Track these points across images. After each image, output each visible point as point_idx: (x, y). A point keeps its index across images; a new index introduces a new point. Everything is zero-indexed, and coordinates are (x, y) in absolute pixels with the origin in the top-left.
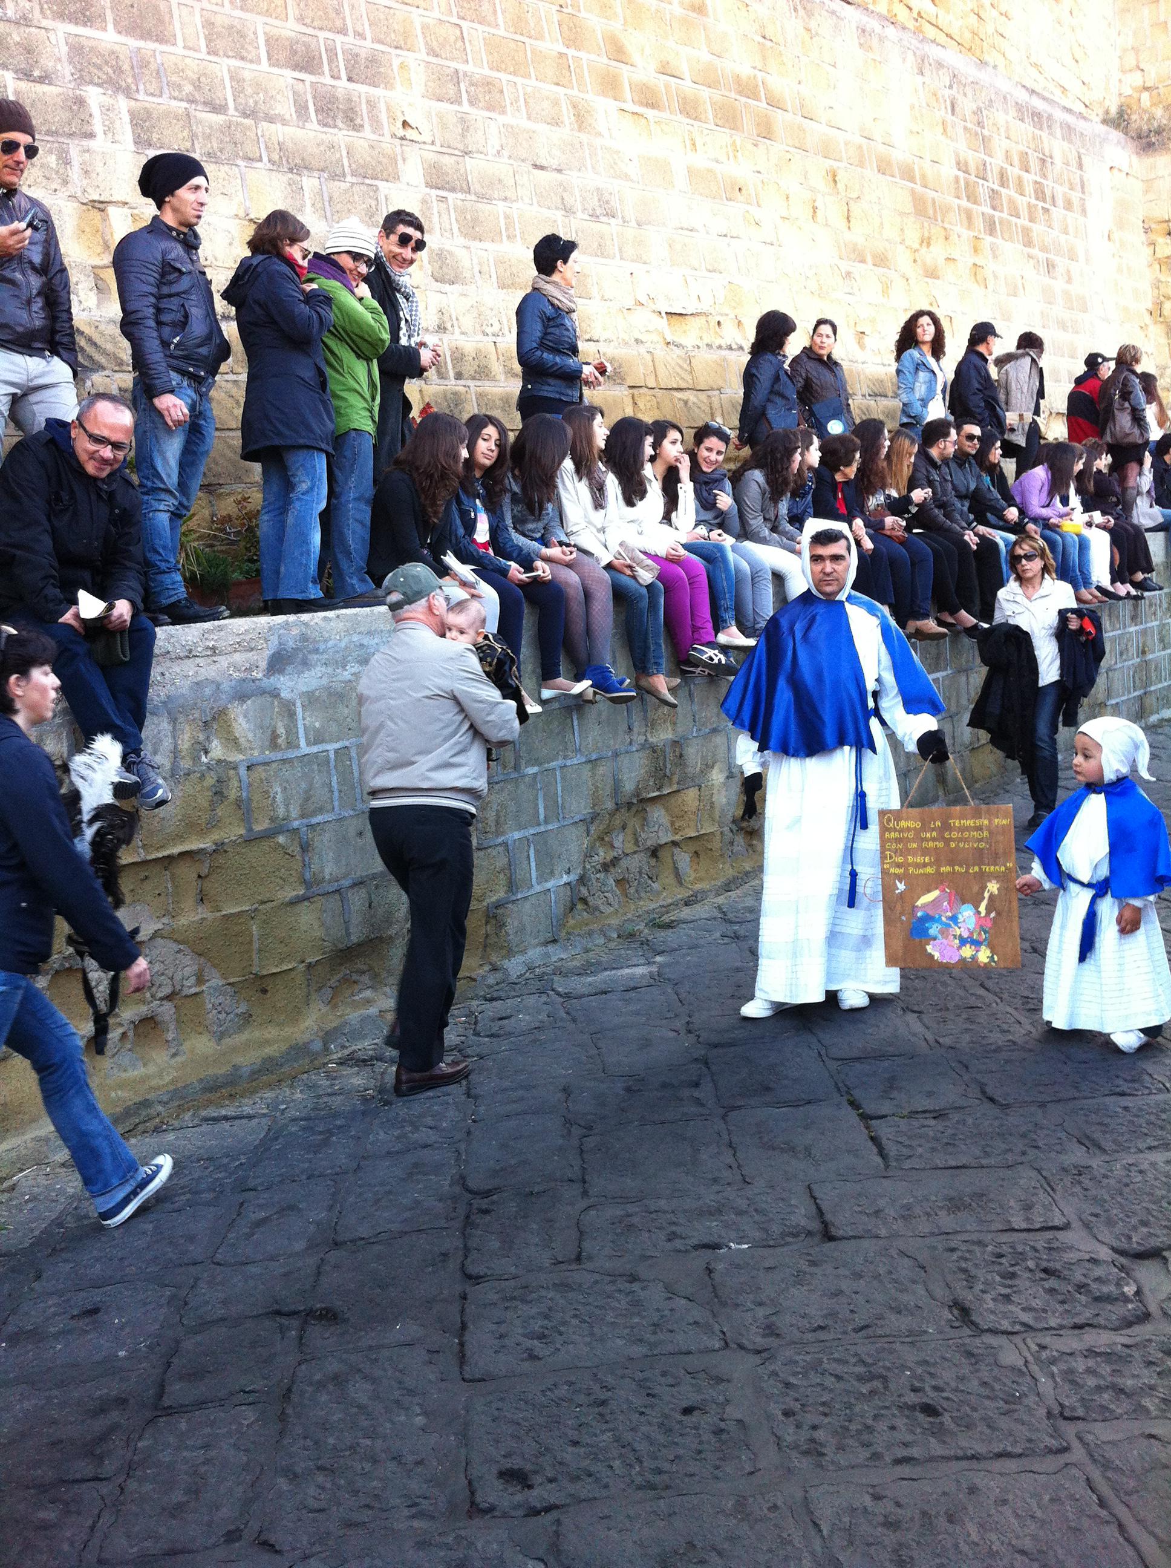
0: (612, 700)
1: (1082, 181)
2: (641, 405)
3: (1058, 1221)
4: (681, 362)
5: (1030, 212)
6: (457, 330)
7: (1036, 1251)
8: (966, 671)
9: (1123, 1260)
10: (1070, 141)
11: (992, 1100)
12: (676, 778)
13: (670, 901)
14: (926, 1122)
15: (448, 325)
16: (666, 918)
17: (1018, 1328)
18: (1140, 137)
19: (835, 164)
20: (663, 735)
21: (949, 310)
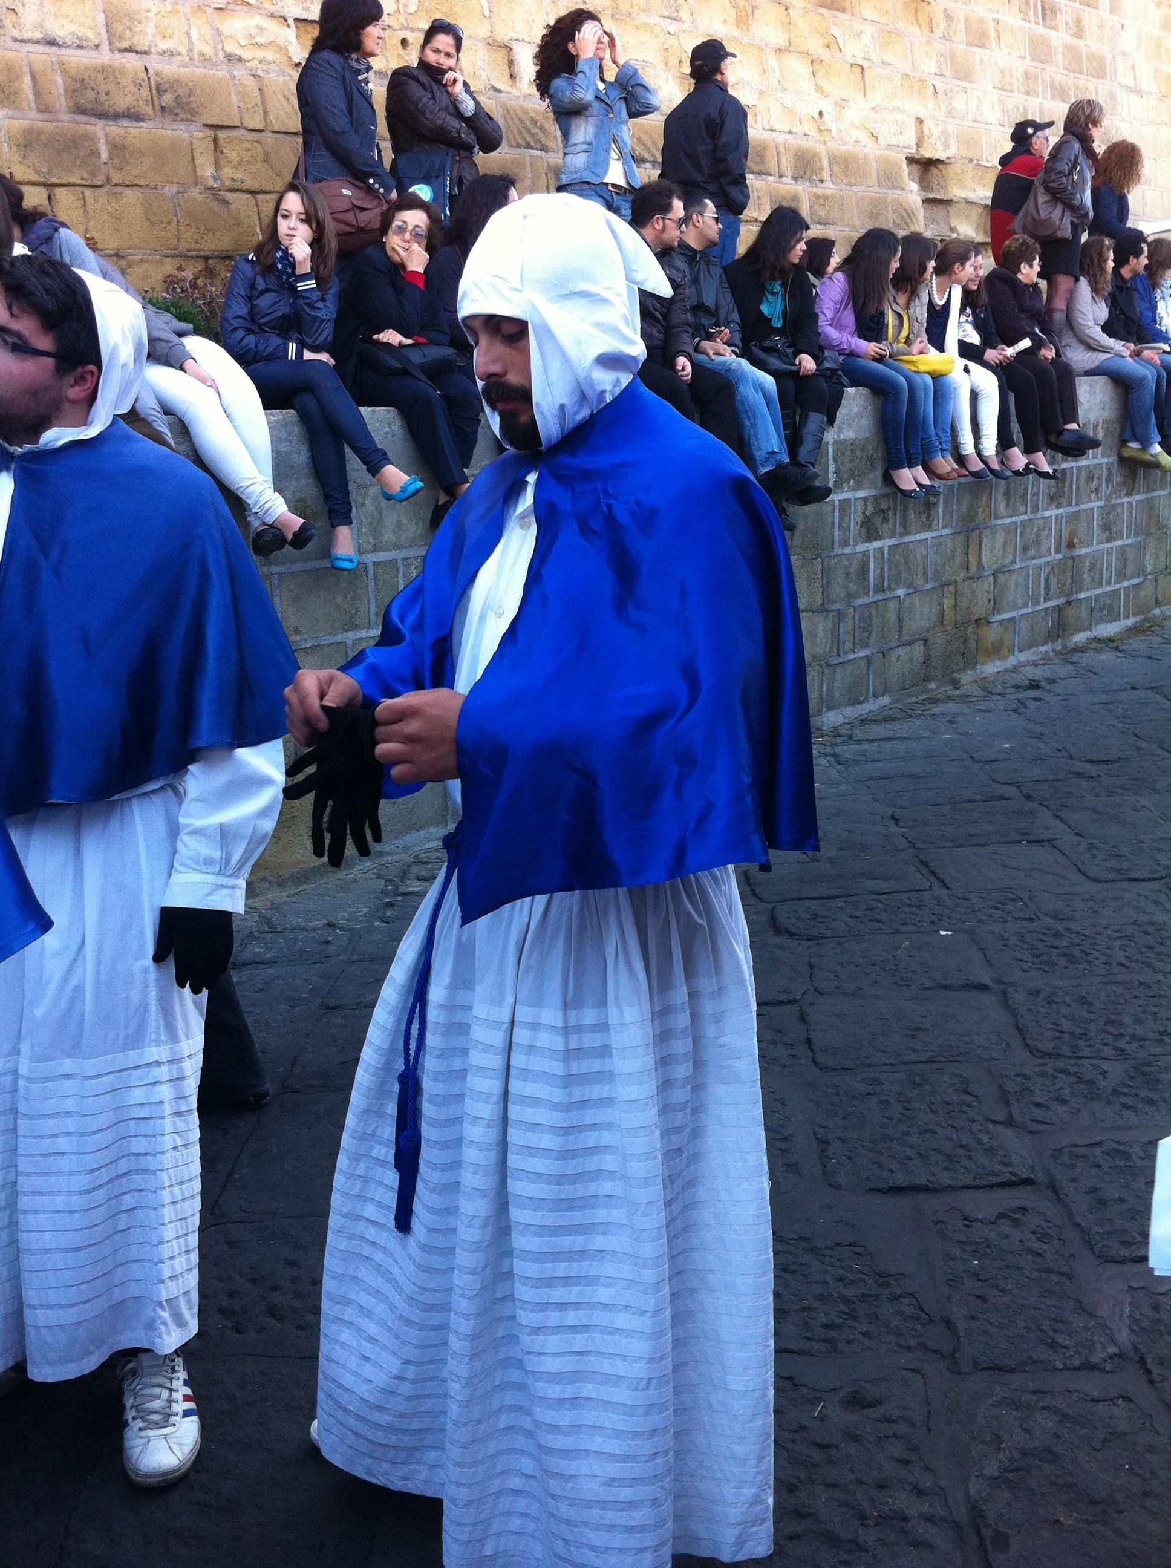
21: (860, 55)
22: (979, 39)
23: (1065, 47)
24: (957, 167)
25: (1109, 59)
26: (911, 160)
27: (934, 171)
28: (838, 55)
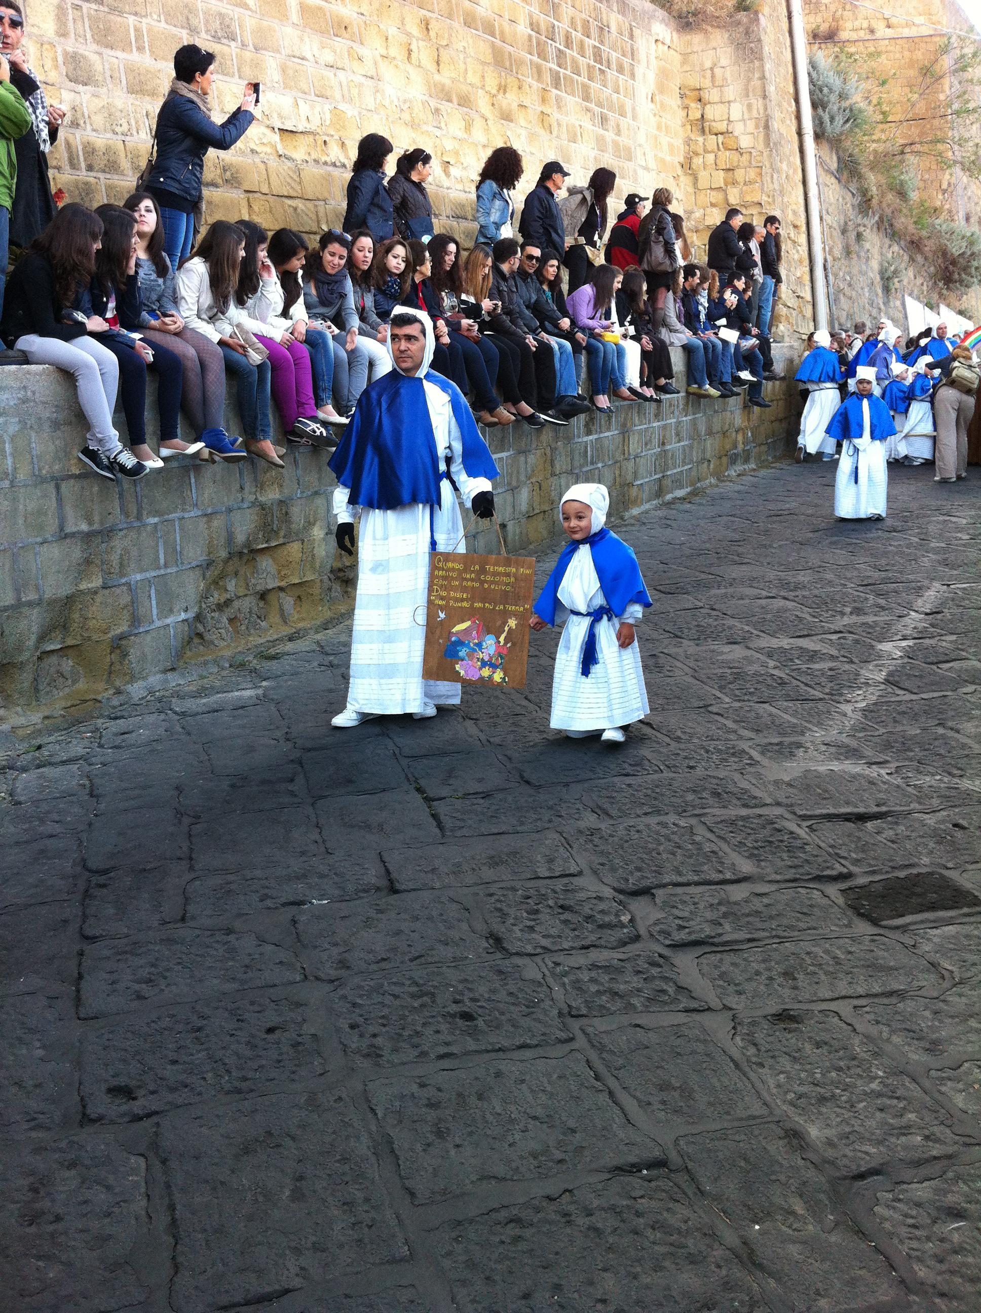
0: (226, 459)
1: (632, 49)
2: (256, 208)
3: (573, 869)
4: (291, 174)
5: (589, 71)
6: (89, 127)
7: (556, 892)
8: (524, 452)
9: (621, 897)
10: (624, 14)
11: (528, 782)
12: (282, 533)
13: (275, 637)
14: (475, 801)
15: (81, 122)
16: (272, 651)
17: (539, 950)
18: (680, 17)
19: (429, 14)
20: (272, 495)
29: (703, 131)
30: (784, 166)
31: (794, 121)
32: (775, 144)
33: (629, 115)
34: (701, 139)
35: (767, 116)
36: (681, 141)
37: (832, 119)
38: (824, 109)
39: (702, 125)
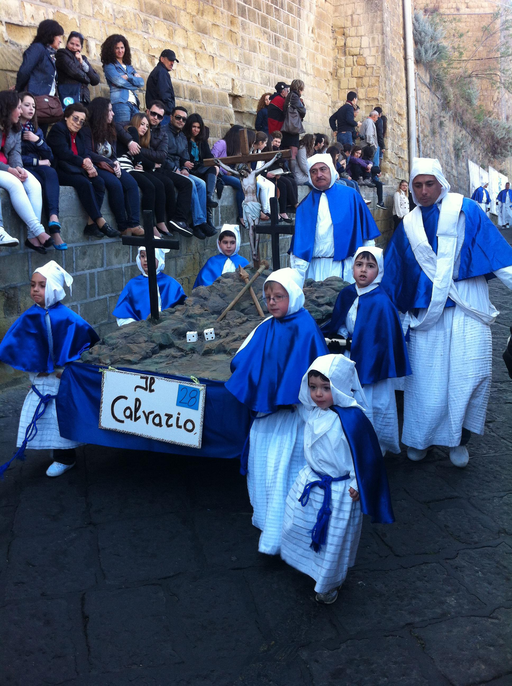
21: (212, 52)
22: (254, 50)
23: (283, 54)
24: (246, 99)
25: (297, 60)
26: (230, 95)
27: (237, 100)
28: (205, 51)
29: (345, 54)
30: (394, 77)
31: (402, 51)
32: (388, 63)
33: (296, 38)
34: (343, 58)
35: (384, 45)
36: (331, 58)
37: (426, 51)
38: (421, 45)
39: (344, 50)
